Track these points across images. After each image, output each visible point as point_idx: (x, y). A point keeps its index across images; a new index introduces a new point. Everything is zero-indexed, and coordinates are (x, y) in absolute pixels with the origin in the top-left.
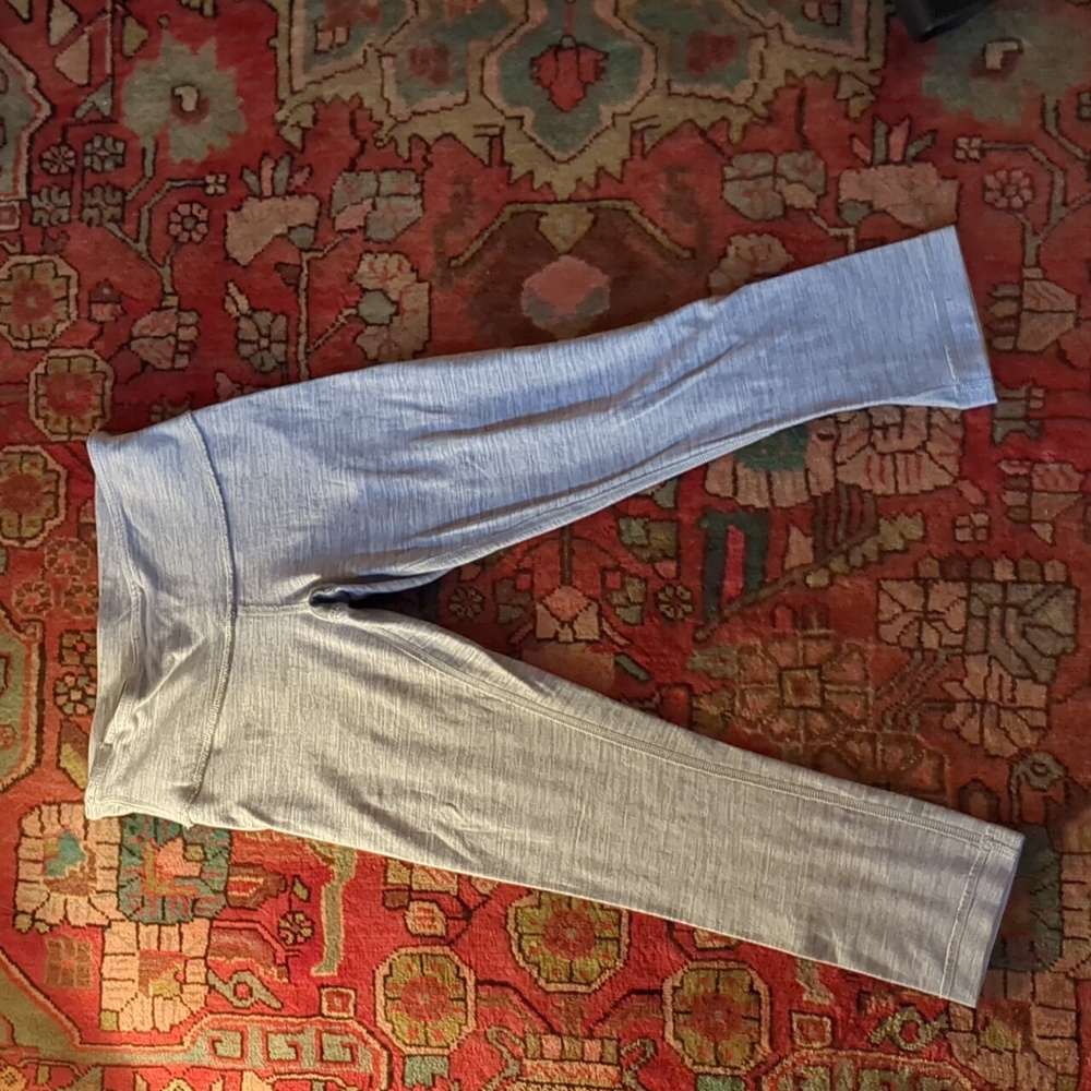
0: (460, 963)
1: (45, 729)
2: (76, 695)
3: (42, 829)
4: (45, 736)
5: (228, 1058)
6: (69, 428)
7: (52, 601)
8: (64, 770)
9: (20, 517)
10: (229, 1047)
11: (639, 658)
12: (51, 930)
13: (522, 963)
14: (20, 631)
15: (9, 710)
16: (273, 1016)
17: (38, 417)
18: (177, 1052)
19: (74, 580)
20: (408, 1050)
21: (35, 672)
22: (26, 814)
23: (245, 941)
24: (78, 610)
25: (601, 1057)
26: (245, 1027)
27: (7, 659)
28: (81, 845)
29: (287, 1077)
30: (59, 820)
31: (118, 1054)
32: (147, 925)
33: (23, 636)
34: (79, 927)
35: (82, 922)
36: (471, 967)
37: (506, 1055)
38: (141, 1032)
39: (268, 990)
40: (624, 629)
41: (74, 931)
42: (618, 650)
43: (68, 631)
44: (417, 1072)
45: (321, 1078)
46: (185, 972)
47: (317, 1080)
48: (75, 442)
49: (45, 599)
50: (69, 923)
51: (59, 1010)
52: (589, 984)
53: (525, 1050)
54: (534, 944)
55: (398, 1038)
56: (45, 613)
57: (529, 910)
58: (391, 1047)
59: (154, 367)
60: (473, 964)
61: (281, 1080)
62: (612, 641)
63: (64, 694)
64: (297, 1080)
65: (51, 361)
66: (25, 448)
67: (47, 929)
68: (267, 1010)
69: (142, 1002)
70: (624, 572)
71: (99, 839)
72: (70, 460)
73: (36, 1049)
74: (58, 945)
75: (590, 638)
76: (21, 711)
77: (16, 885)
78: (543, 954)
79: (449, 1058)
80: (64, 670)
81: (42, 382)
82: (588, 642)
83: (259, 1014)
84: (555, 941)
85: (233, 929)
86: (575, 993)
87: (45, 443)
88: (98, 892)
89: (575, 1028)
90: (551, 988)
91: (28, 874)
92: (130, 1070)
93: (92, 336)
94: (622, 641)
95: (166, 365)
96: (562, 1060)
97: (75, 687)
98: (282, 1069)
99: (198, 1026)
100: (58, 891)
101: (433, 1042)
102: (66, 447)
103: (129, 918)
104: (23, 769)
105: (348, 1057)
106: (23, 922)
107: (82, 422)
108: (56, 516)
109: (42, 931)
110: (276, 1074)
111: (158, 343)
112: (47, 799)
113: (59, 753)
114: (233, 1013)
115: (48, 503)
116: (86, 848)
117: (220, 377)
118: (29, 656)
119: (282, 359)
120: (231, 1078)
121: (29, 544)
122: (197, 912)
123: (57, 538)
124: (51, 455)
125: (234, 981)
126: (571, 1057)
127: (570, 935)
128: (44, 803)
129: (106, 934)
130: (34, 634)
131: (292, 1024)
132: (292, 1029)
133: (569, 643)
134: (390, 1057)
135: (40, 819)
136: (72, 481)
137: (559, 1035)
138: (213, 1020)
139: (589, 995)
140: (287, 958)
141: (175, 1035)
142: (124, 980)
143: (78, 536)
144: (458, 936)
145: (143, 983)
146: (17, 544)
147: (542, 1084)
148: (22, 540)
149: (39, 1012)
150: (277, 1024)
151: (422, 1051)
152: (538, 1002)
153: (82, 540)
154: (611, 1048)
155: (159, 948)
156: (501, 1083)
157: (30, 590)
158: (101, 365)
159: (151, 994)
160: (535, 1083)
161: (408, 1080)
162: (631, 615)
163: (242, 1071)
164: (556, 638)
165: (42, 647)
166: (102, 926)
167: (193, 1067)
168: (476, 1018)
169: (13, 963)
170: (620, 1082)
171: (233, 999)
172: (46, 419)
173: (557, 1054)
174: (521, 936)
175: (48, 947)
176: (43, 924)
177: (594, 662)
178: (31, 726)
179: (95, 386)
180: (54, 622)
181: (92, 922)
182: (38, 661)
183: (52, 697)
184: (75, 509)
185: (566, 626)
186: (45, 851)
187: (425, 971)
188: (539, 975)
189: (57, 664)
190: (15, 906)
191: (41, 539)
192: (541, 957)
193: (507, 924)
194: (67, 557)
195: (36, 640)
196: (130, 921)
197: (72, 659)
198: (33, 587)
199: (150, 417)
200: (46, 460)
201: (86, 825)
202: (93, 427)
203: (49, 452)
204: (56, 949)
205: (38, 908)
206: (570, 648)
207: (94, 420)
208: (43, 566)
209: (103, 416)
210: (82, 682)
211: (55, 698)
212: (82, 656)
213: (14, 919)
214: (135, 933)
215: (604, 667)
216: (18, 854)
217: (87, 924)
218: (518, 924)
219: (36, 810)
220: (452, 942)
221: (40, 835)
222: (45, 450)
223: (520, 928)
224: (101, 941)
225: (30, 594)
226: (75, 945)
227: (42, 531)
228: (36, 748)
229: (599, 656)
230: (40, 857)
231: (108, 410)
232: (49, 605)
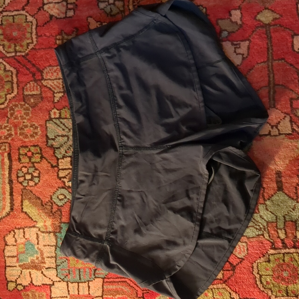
0: (230, 291)
1: (14, 194)
2: (28, 177)
3: (16, 241)
4: (14, 197)
6: (15, 49)
7: (13, 133)
8: (26, 213)
12: (24, 288)
13: (262, 289)
19: (24, 122)
21: (7, 167)
22: (7, 235)
23: (121, 287)
24: (26, 137)
28: (36, 247)
30: (24, 236)
32: (72, 283)
34: (39, 286)
35: (39, 283)
36: (236, 293)
41: (36, 288)
43: (22, 147)
48: (19, 56)
49: (9, 132)
50: (33, 284)
54: (269, 280)
56: (10, 139)
57: (264, 263)
59: (56, 17)
60: (237, 290)
63: (22, 176)
65: (4, 18)
67: (22, 288)
71: (45, 244)
72: (17, 65)
74: (28, 295)
75: (287, 132)
76: (1, 186)
77: (5, 269)
78: (273, 284)
80: (21, 165)
82: (286, 134)
84: (278, 278)
85: (114, 282)
87: (4, 57)
88: (47, 269)
91: (11, 263)
93: (24, 4)
95: (62, 16)
97: (28, 173)
100: (26, 268)
102: (15, 59)
103: (63, 280)
104: (4, 214)
106: (11, 286)
107: (22, 46)
108: (12, 92)
109: (20, 289)
111: (57, 6)
112: (17, 227)
113: (22, 205)
115: (8, 86)
116: (38, 248)
117: (90, 20)
118: (3, 160)
119: (122, 9)
122: (97, 276)
123: (14, 103)
124: (8, 63)
127: (285, 274)
128: (16, 228)
129: (52, 288)
130: (5, 149)
133: (277, 136)
135: (14, 237)
136: (19, 75)
140: (143, 294)
143: (24, 101)
144: (229, 278)
153: (26, 103)
155: (78, 294)
158: (30, 18)
164: (269, 134)
165: (9, 155)
166: (50, 285)
172: (4, 46)
174: (261, 276)
175: (23, 297)
176: (21, 286)
177: (290, 144)
178: (6, 192)
179: (27, 28)
180: (15, 143)
181: (45, 283)
182: (8, 161)
183: (16, 178)
184: (21, 88)
185: (274, 128)
186: (17, 251)
187: (215, 296)
188: (272, 294)
189: (18, 162)
190: (6, 279)
191: (6, 104)
192: (272, 285)
193: (253, 271)
194: (19, 112)
195: (6, 152)
196: (64, 281)
197: (25, 160)
198: (3, 127)
199: (56, 42)
200: (5, 66)
201: (38, 238)
202: (28, 48)
203: (6, 62)
204: (27, 297)
205: (17, 279)
206: (278, 138)
207: (28, 44)
208: (7, 117)
209: (32, 43)
210: (31, 170)
211: (18, 179)
212: (30, 158)
213: (7, 286)
214: (66, 287)
215: (295, 146)
216: (4, 254)
217: (42, 284)
218: (259, 271)
219: (12, 232)
220: (226, 281)
221: (15, 244)
222: (4, 61)
223: (260, 272)
224: (50, 292)
225: (2, 130)
226: (37, 294)
227: (6, 100)
228: (10, 203)
229: (292, 141)
230: (15, 254)
231: (35, 40)
232: (12, 135)
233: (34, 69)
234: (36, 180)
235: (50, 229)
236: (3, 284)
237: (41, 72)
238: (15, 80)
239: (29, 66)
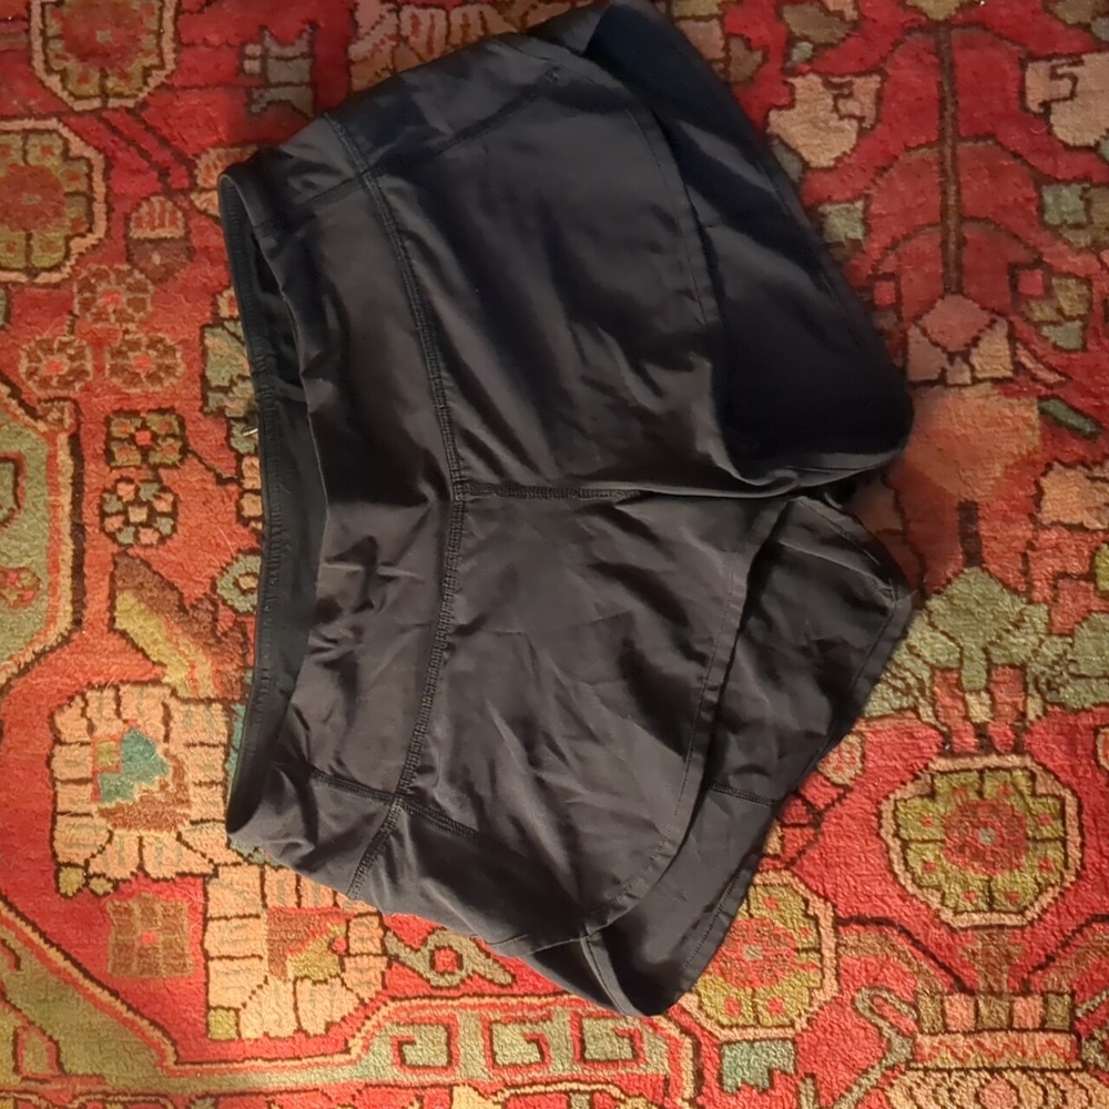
0: (807, 894)
1: (86, 570)
2: (138, 515)
3: (91, 728)
4: (86, 581)
5: (426, 1067)
6: (103, 88)
7: (89, 367)
8: (124, 634)
9: (29, 237)
10: (428, 1049)
11: (1080, 402)
12: (115, 888)
13: (911, 889)
14: (36, 417)
15: (25, 546)
16: (499, 996)
17: (49, 71)
18: (340, 1065)
19: (126, 332)
20: (724, 1034)
21: (65, 480)
22: (60, 707)
24: (134, 379)
25: (1044, 1021)
26: (453, 1017)
27: (17, 464)
28: (159, 751)
29: (528, 1090)
30: (118, 713)
31: (241, 1076)
32: (278, 869)
33: (41, 426)
34: (165, 880)
35: (168, 872)
36: (826, 899)
37: (888, 1032)
38: (278, 1038)
39: (488, 955)
40: (1053, 360)
41: (156, 887)
42: (1044, 391)
43: (118, 413)
44: (743, 1066)
45: (583, 1087)
46: (347, 938)
47: (579, 1091)
48: (115, 110)
49: (76, 364)
50: (147, 875)
51: (136, 1012)
52: (1021, 912)
53: (918, 1021)
54: (930, 857)
55: (708, 1016)
56: (78, 386)
57: (918, 802)
58: (698, 1033)
60: (829, 892)
61: (517, 1096)
62: (1034, 378)
63: (118, 513)
64: (545, 1093)
66: (29, 124)
67: (109, 887)
68: (487, 988)
69: (276, 989)
70: (1050, 271)
71: (190, 737)
72: (108, 139)
73: (100, 1078)
74: (129, 911)
75: (998, 375)
76: (45, 542)
77: (54, 822)
78: (945, 872)
79: (794, 1042)
80: (116, 474)
81: (54, 15)
82: (996, 381)
83: (475, 995)
84: (962, 851)
86: (1001, 927)
87: (64, 113)
88: (193, 823)
89: (998, 981)
90: (960, 922)
91: (72, 801)
92: (262, 1097)
94: (1052, 378)
96: (979, 1032)
97: (137, 502)
98: (519, 1079)
99: (373, 1021)
100: (124, 825)
101: (767, 1019)
102: (101, 119)
103: (248, 860)
104: (52, 638)
105: (627, 1053)
106: (71, 880)
107: (124, 76)
108: (90, 230)
109: (100, 891)
110: (506, 1086)
112: (95, 680)
113: (112, 608)
114: (431, 997)
115: (73, 211)
116: (166, 753)
118: (52, 456)
120: (432, 1100)
121: (43, 278)
123: (94, 267)
124: (77, 133)
125: (431, 946)
126: (991, 1025)
127: (985, 838)
128: (90, 686)
129: (210, 888)
130: (61, 420)
131: (531, 1007)
132: (531, 1015)
133: (964, 386)
134: (697, 1047)
135: (83, 714)
136: (112, 173)
137: (970, 992)
138: (396, 1009)
139: (1022, 928)
141: (335, 1039)
142: (245, 957)
143: (129, 260)
144: (801, 852)
145: (277, 960)
146: (23, 279)
147: (949, 1072)
148: (32, 272)
149: (99, 1019)
150: (507, 1008)
151: (750, 1033)
152: (938, 946)
153: (135, 266)
154: (1059, 1008)
155: (299, 904)
156: (883, 1075)
157: (50, 351)
159: (291, 976)
160: (939, 1070)
161: (730, 1082)
162: (1067, 336)
163: (451, 1087)
164: (942, 379)
165: (75, 441)
166: (203, 875)
167: (367, 1086)
168: (838, 976)
169: (52, 945)
170: (1078, 1058)
171: (430, 975)
172: (64, 75)
173: (970, 1024)
174: (905, 845)
175: (112, 916)
176: (102, 881)
177: (1007, 412)
178: (62, 566)
179: (145, 19)
180: (95, 400)
181: (186, 870)
182: (70, 462)
183: (98, 519)
184: (121, 217)
185: (958, 359)
186: (94, 761)
187: (753, 911)
188: (943, 904)
189: (102, 465)
190: (55, 855)
191: (67, 270)
192: (942, 876)
193: (880, 826)
194: (112, 295)
195: (65, 430)
196: (250, 864)
197: (127, 457)
198: (55, 346)
199: (242, 64)
200: (66, 142)
201: (167, 719)
202: (146, 83)
203: (72, 129)
204: (126, 917)
205: (93, 856)
206: (967, 393)
207: (147, 72)
208: (71, 312)
209: (162, 66)
210: (147, 492)
211: (102, 521)
212: (145, 452)
213: (57, 878)
214: (258, 883)
215: (1024, 419)
216: (52, 771)
217: (177, 874)
218: (898, 826)
219: (78, 699)
220: (793, 861)
221: (87, 739)
222: (65, 125)
223: (902, 831)
224: (201, 900)
225: (51, 358)
226: (158, 908)
227: (67, 256)
228: (73, 602)
229: (1014, 401)
230: (87, 774)
231: (170, 57)
232: (86, 373)
233: (164, 155)
234: (165, 525)
235: (208, 689)
236: (43, 872)
237: (191, 166)
238: (100, 189)
239: (149, 143)
